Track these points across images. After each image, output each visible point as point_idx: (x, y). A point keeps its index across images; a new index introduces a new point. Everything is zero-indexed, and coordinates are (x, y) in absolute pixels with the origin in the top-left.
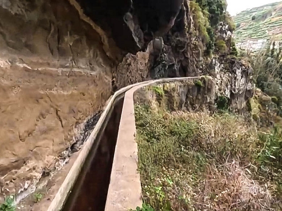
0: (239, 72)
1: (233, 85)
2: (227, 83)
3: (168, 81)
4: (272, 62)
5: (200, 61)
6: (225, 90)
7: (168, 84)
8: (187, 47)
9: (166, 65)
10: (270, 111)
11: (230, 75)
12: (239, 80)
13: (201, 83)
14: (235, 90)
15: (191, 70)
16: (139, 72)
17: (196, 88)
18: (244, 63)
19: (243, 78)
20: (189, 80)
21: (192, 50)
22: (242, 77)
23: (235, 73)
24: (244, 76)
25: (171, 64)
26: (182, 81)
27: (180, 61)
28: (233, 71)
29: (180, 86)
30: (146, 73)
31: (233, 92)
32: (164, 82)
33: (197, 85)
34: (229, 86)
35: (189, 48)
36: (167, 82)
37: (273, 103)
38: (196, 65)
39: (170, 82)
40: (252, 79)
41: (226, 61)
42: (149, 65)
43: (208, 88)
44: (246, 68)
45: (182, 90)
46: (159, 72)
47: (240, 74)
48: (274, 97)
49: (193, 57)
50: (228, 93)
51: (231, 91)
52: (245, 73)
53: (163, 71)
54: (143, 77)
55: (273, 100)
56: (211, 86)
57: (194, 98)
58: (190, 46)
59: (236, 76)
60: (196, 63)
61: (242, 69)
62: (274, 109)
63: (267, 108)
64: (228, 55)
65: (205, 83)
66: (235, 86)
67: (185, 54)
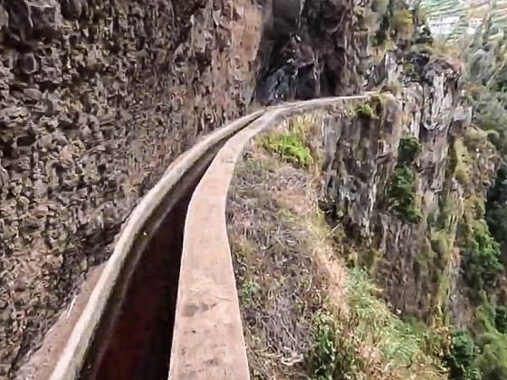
0: (439, 82)
1: (426, 111)
2: (415, 107)
3: (301, 110)
4: (486, 58)
5: (367, 58)
6: (410, 124)
7: (299, 118)
8: (344, 24)
9: (294, 67)
10: (483, 161)
11: (421, 88)
12: (439, 100)
13: (371, 111)
14: (429, 123)
15: (347, 80)
16: (232, 89)
17: (359, 124)
18: (450, 62)
19: (447, 95)
20: (345, 103)
21: (352, 29)
22: (446, 92)
23: (431, 84)
24: (449, 90)
25: (304, 64)
26: (329, 108)
27: (324, 59)
28: (427, 81)
29: (327, 122)
30: (250, 91)
31: (426, 126)
32: (291, 114)
33: (363, 117)
34: (418, 114)
35: (347, 24)
36: (299, 113)
37: (490, 144)
38: (357, 68)
39: (304, 111)
40: (465, 98)
41: (408, 58)
42: (259, 67)
43: (386, 121)
44: (455, 73)
45: (330, 130)
46: (276, 87)
47: (442, 86)
48: (492, 131)
49: (353, 47)
50: (415, 129)
51: (421, 126)
52: (453, 84)
53: (285, 84)
54: (240, 105)
55: (491, 137)
56: (393, 117)
57: (354, 147)
58: (351, 20)
59: (432, 90)
60: (358, 61)
61: (446, 75)
62: (492, 156)
63: (478, 155)
64: (412, 44)
65: (379, 110)
66: (430, 113)
67: (338, 40)
